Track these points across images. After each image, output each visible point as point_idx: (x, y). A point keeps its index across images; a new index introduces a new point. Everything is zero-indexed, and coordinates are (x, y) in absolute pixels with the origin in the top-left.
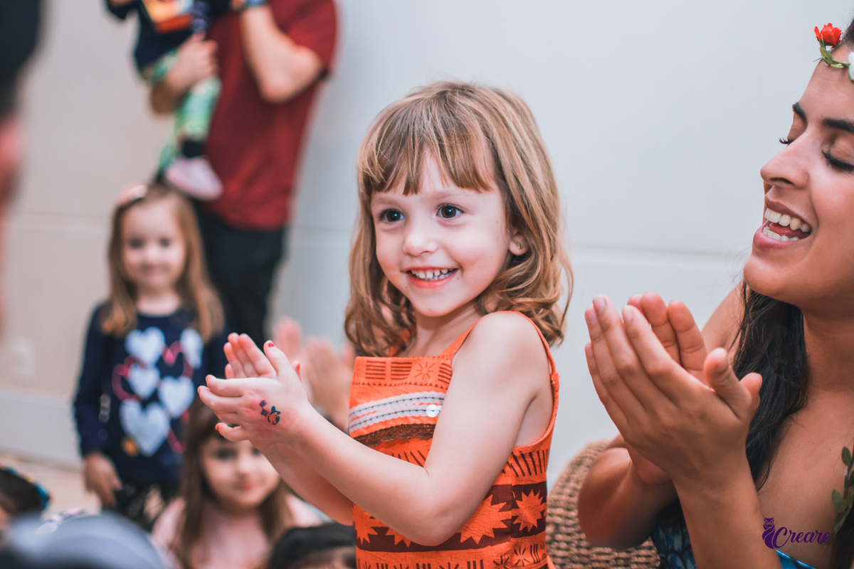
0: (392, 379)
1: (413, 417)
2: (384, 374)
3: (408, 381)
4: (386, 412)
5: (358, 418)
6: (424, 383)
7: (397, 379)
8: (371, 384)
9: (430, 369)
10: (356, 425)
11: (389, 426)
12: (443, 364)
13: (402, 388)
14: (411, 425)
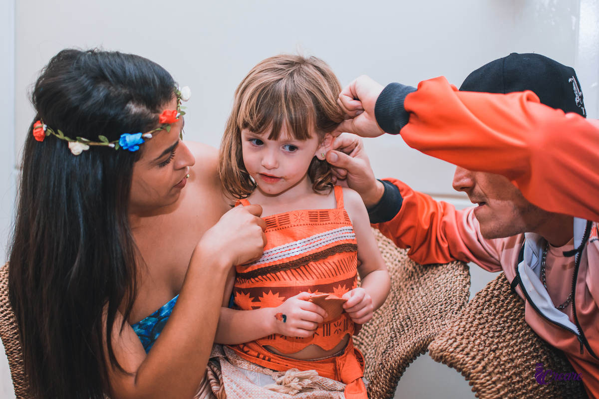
0: (321, 221)
1: (341, 241)
2: (317, 219)
3: (330, 221)
7: (324, 221)
9: (339, 215)
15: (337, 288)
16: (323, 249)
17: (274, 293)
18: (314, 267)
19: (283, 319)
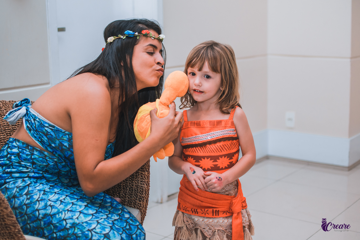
3: (222, 126)
6: (227, 126)
7: (218, 125)
9: (228, 123)
15: (219, 159)
16: (214, 139)
17: (207, 159)
18: (208, 147)
19: (193, 172)
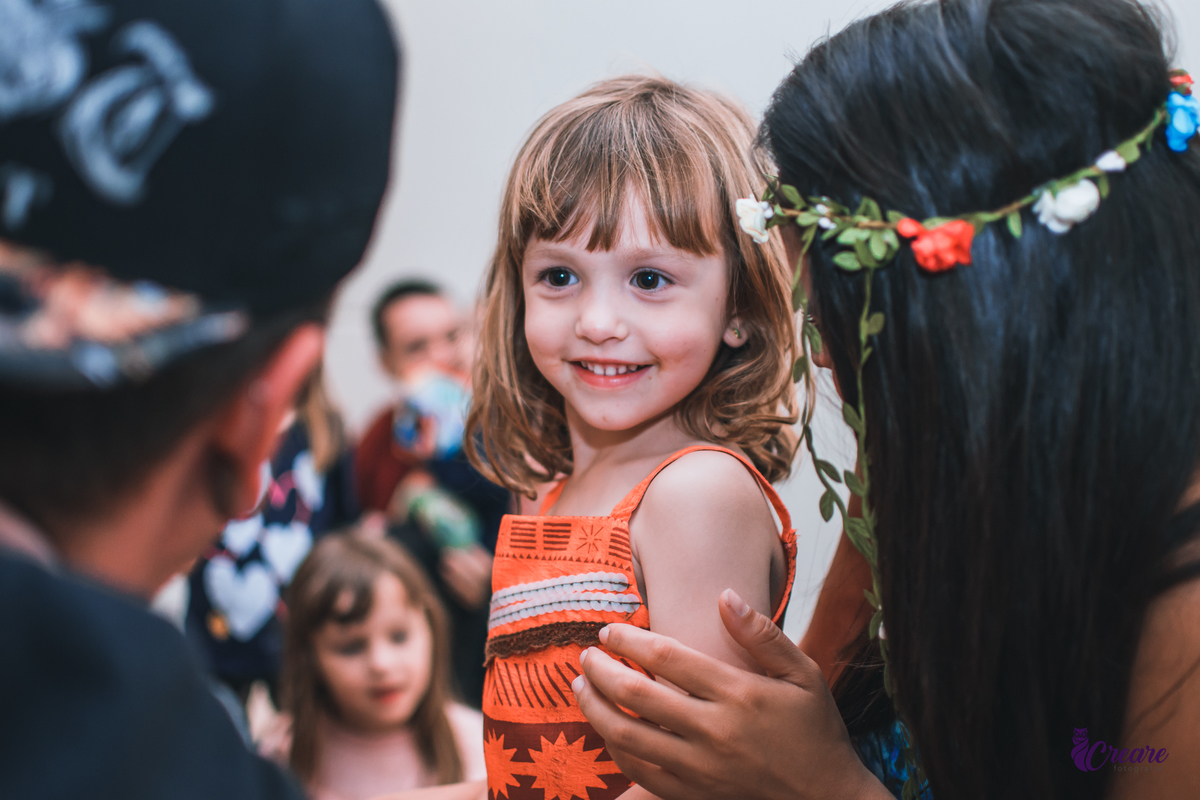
0: (546, 549)
1: (573, 611)
2: (534, 542)
3: (567, 554)
4: (538, 603)
5: (502, 607)
6: (590, 559)
7: (552, 549)
8: (517, 556)
9: (597, 537)
10: (498, 618)
11: (541, 625)
12: (615, 529)
13: (559, 565)
14: (569, 624)
